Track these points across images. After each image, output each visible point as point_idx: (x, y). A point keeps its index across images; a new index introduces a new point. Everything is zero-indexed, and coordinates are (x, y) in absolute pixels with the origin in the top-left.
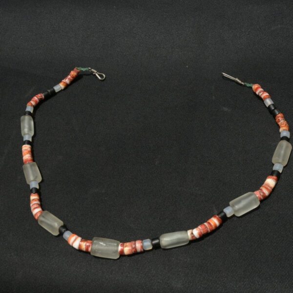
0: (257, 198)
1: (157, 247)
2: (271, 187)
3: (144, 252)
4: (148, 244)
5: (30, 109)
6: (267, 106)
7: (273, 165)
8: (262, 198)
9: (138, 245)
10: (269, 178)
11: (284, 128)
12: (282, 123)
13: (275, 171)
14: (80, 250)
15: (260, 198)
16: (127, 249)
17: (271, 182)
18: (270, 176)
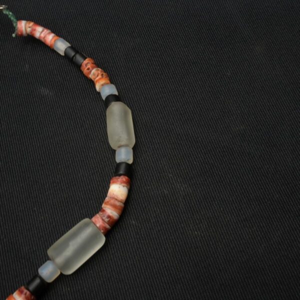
0: (99, 228)
2: (121, 201)
6: (62, 54)
7: (114, 152)
8: (108, 227)
10: (114, 182)
11: (102, 82)
12: (94, 74)
13: (120, 164)
15: (105, 228)
17: (118, 190)
18: (114, 179)
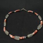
1: (27, 38)
3: (24, 39)
4: (25, 37)
5: (9, 14)
9: (23, 37)
14: (12, 38)
16: (21, 38)
